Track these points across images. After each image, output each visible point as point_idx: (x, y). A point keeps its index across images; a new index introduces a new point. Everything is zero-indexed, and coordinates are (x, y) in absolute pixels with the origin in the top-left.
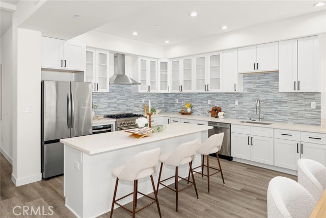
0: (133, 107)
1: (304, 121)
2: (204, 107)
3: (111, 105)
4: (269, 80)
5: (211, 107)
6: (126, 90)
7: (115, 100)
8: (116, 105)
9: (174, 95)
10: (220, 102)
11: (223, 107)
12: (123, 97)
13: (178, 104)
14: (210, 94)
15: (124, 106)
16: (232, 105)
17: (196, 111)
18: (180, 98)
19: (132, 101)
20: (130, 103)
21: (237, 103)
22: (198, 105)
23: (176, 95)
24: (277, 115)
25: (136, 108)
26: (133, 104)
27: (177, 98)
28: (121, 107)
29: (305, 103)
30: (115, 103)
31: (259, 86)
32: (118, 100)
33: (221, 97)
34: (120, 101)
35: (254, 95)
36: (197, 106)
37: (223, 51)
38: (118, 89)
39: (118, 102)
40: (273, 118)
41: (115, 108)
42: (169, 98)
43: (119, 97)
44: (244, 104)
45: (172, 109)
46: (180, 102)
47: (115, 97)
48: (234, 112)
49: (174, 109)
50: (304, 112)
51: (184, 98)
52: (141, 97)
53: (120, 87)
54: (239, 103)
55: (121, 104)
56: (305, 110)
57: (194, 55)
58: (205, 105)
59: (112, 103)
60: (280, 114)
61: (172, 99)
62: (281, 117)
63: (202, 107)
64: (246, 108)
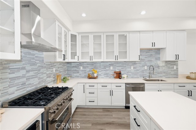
0: (45, 78)
1: (170, 76)
2: (107, 72)
3: (16, 82)
4: (152, 54)
5: (113, 72)
6: (37, 58)
7: (23, 72)
8: (25, 79)
9: (78, 63)
10: (120, 68)
11: (123, 71)
12: (33, 67)
13: (82, 70)
14: (112, 63)
15: (36, 79)
16: (129, 69)
17: (100, 75)
18: (84, 66)
19: (44, 72)
20: (43, 73)
21: (132, 68)
22: (102, 71)
23: (80, 63)
24: (157, 74)
25: (48, 79)
26: (45, 75)
27: (81, 66)
28: (31, 81)
29: (171, 67)
30: (23, 76)
31: (147, 57)
32: (28, 71)
33: (121, 64)
34: (31, 74)
35: (143, 62)
36: (100, 71)
37: (129, 32)
38: (28, 56)
39: (28, 75)
40: (155, 76)
41: (24, 84)
42: (72, 66)
43: (28, 67)
44: (137, 68)
45: (75, 75)
46: (84, 69)
47: (23, 68)
48: (131, 74)
49: (78, 74)
50: (170, 71)
51: (88, 66)
52: (52, 66)
53: (30, 54)
54: (134, 68)
55: (33, 77)
56: (171, 70)
57: (103, 33)
58: (107, 71)
59: (18, 78)
60: (158, 73)
61: (75, 67)
62: (159, 75)
63: (105, 72)
64: (138, 71)
